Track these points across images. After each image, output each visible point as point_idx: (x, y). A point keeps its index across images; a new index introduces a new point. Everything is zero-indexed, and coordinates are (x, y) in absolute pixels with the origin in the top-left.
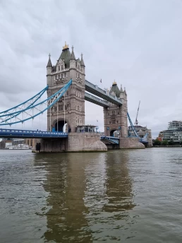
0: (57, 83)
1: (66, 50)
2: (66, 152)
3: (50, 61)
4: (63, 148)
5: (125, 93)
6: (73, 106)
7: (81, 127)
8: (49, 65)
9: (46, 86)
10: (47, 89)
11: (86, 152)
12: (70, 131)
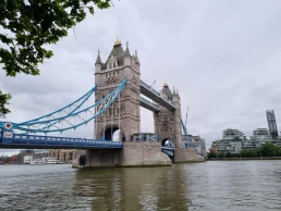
0: (108, 83)
1: (118, 46)
2: (119, 167)
3: (99, 57)
4: (116, 162)
5: (177, 96)
6: (127, 110)
7: (137, 135)
8: (98, 62)
9: (94, 86)
10: (95, 89)
11: (146, 166)
12: (124, 139)
